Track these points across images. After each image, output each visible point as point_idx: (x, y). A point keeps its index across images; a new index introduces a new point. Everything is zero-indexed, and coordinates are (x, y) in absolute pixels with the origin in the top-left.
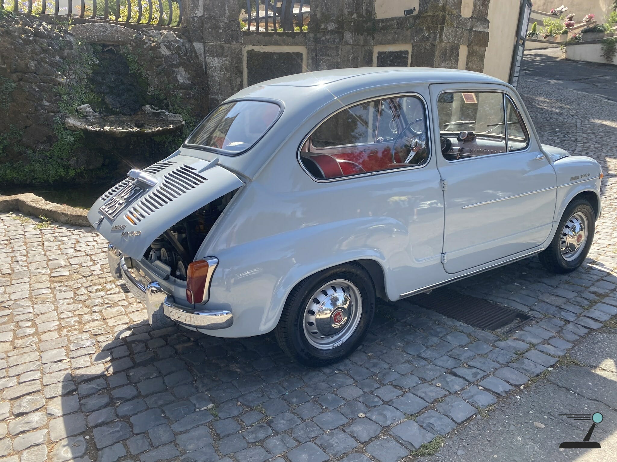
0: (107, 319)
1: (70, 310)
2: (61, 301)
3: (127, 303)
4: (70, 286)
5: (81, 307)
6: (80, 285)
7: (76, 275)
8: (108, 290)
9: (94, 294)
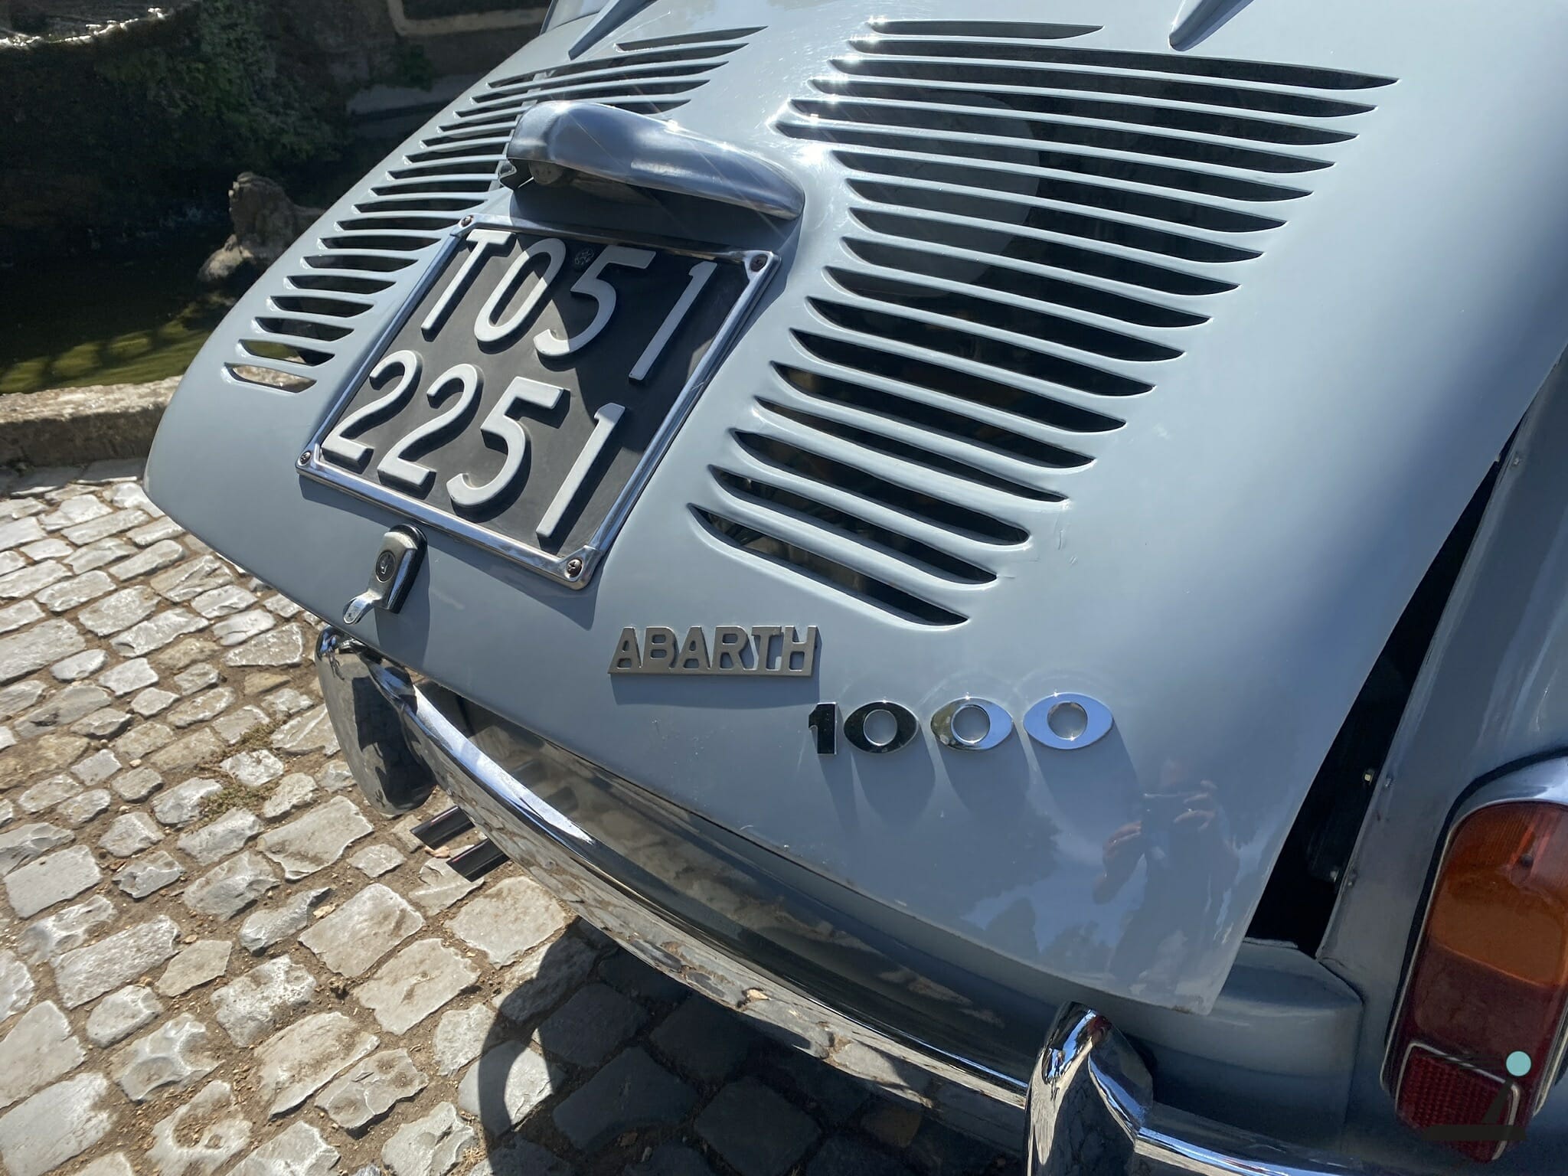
0: (355, 983)
1: (124, 968)
2: (49, 923)
3: (398, 859)
4: (52, 809)
5: (178, 940)
6: (104, 799)
7: (52, 740)
8: (256, 798)
9: (204, 834)
